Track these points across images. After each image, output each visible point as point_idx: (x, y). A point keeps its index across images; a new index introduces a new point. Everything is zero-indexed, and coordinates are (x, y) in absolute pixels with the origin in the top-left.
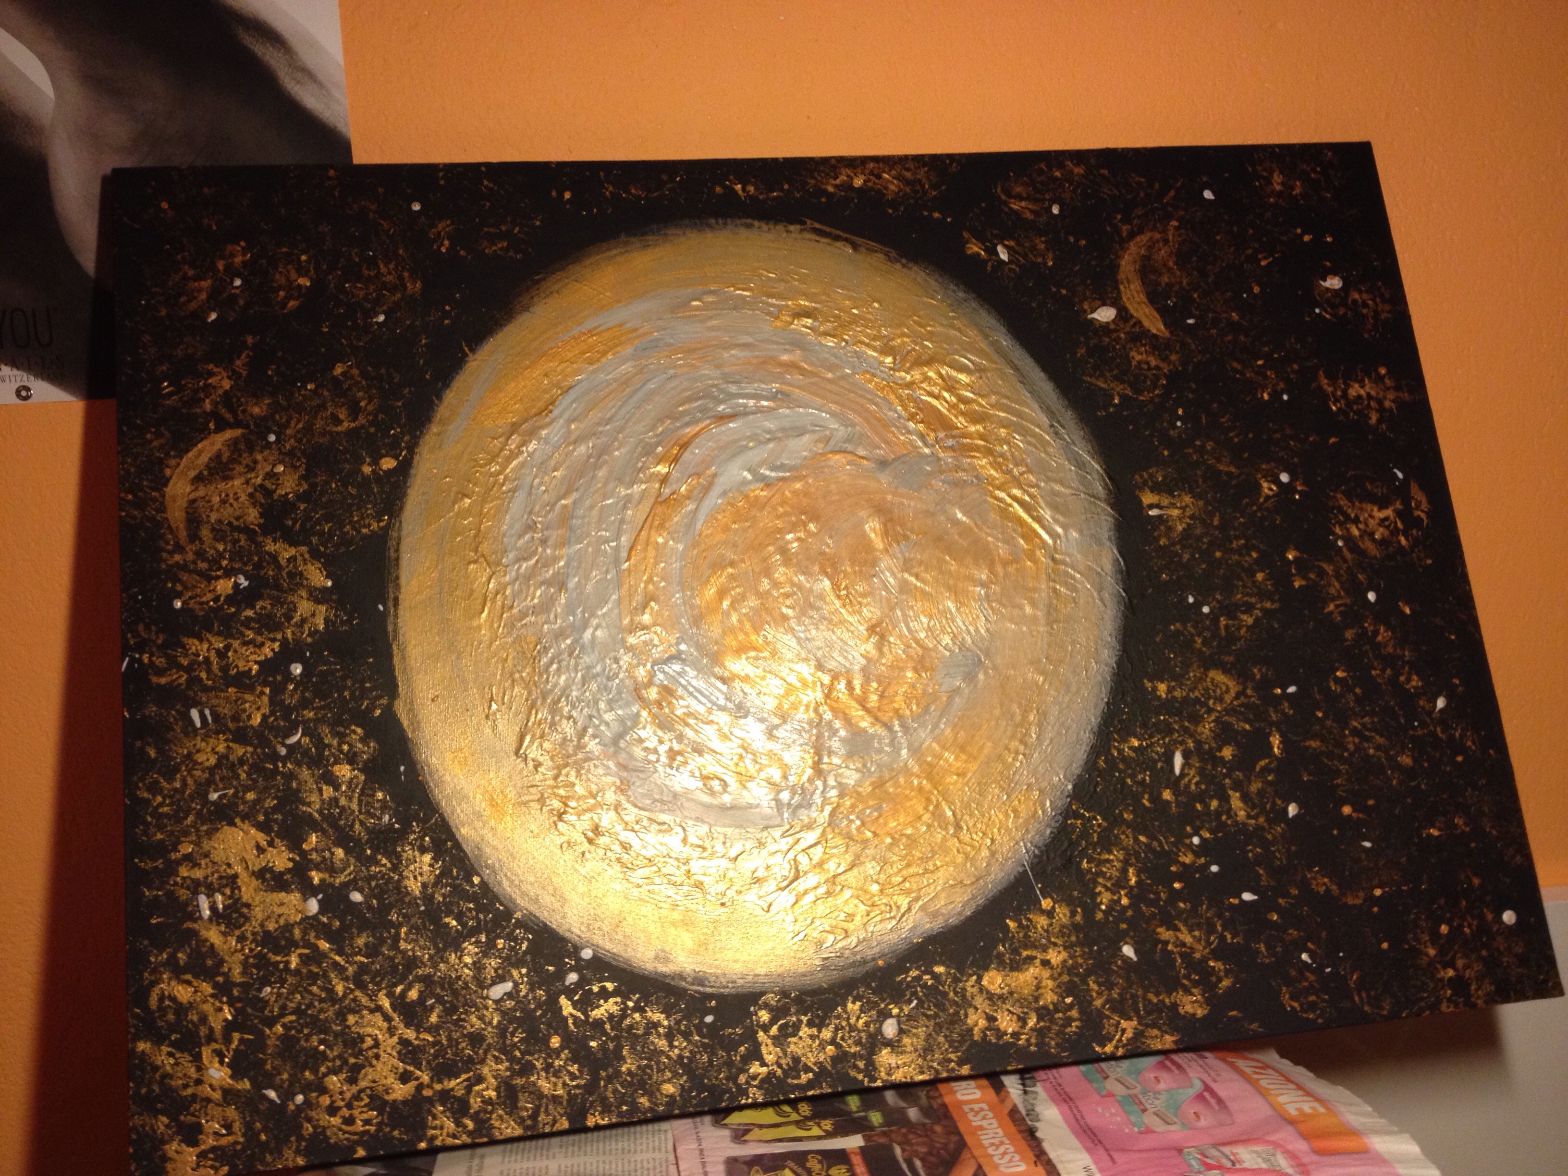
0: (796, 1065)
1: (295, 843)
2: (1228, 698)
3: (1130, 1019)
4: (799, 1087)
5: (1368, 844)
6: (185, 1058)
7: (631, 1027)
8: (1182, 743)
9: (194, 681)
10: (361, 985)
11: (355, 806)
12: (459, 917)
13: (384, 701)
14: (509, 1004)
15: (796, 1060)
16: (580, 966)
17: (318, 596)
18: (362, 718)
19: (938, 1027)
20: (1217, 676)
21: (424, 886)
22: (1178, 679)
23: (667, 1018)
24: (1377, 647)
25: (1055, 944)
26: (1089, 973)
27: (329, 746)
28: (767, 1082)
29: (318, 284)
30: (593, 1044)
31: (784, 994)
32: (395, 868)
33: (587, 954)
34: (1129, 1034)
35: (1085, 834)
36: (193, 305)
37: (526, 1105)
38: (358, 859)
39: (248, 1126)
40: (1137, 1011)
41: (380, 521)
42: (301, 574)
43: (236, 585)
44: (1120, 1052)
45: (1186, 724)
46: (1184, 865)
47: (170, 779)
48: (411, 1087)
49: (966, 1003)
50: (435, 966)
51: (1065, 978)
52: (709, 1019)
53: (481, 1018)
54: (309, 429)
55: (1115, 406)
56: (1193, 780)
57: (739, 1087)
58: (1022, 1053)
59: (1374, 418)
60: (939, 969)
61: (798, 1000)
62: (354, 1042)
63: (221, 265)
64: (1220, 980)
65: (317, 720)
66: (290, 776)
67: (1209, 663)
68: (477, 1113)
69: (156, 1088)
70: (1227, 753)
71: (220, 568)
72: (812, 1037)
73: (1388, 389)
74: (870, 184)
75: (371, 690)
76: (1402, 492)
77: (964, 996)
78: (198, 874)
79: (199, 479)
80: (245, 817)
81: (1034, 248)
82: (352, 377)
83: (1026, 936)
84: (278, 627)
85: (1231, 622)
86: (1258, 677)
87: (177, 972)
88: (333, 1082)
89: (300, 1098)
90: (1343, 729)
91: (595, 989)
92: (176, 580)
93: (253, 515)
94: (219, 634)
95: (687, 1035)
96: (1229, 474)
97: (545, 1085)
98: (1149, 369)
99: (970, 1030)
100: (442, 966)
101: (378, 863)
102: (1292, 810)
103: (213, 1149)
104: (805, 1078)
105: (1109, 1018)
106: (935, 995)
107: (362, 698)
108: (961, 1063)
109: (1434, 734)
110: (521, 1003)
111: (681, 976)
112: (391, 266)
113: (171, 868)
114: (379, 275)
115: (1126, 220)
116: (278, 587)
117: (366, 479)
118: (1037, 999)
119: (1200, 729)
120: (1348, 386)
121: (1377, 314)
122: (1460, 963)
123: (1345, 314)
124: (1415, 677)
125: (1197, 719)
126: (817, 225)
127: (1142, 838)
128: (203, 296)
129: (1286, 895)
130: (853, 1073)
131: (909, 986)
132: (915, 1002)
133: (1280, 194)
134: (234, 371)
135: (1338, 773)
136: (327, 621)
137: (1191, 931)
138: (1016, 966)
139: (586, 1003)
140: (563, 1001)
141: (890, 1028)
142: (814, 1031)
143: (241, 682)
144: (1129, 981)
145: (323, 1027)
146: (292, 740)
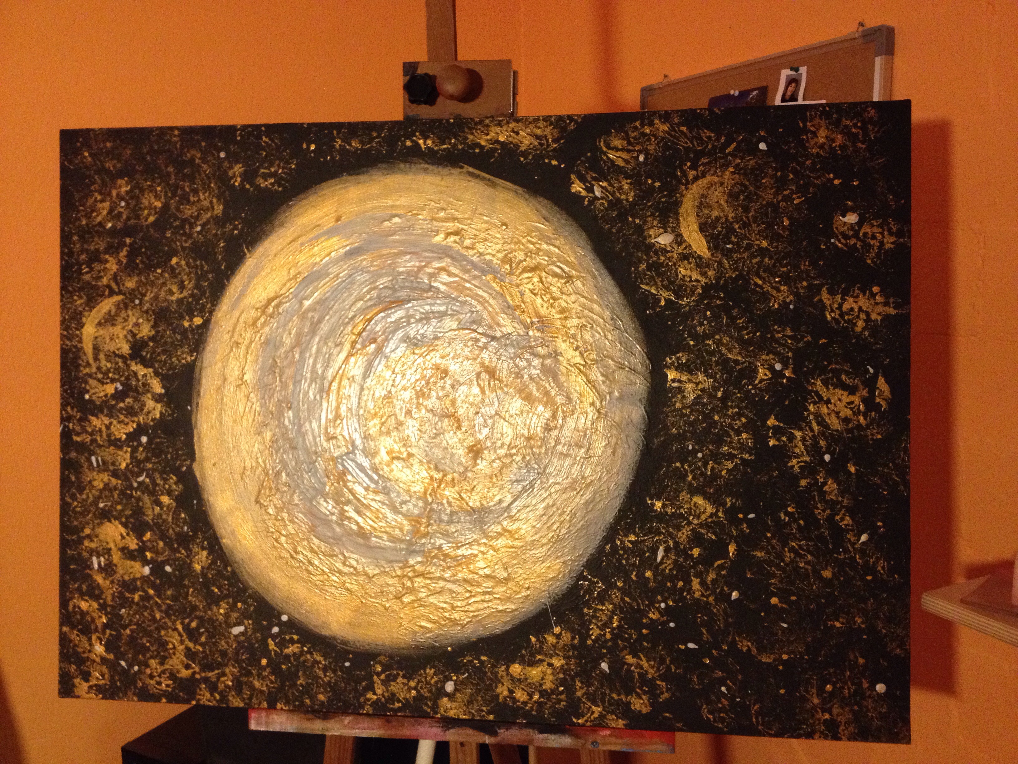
0: (393, 697)
1: (139, 537)
2: (703, 517)
3: (599, 706)
4: (392, 710)
5: (785, 625)
6: (84, 639)
7: (305, 661)
8: (665, 542)
9: (94, 441)
10: (168, 616)
11: (170, 519)
12: (219, 588)
13: (188, 462)
14: (242, 638)
15: (393, 695)
16: (280, 624)
17: (158, 399)
18: (176, 471)
19: (478, 691)
20: (699, 500)
21: (203, 568)
22: (673, 500)
23: (325, 660)
24: (823, 494)
25: (558, 655)
26: (577, 675)
27: (158, 485)
28: (375, 704)
29: (166, 206)
30: (284, 667)
31: (391, 657)
32: (188, 556)
33: (285, 618)
34: (596, 715)
35: (589, 591)
36: (99, 219)
37: (247, 693)
38: (170, 549)
39: (112, 677)
40: (603, 702)
41: (191, 356)
42: (149, 385)
43: (116, 388)
44: (588, 724)
45: (671, 530)
46: (651, 619)
47: (81, 493)
48: (190, 672)
49: (498, 680)
50: (205, 612)
51: (561, 676)
52: (347, 664)
53: (227, 643)
54: (156, 298)
55: (661, 307)
56: (668, 566)
57: (360, 703)
58: (527, 715)
59: (860, 324)
60: (484, 658)
61: (398, 662)
62: (163, 645)
63: (114, 193)
64: (662, 693)
65: (154, 470)
66: (139, 499)
67: (693, 492)
68: (222, 692)
69: (71, 650)
70: (696, 552)
71: (108, 378)
72: (403, 684)
73: (877, 304)
74: (510, 139)
75: (182, 455)
76: (871, 384)
77: (496, 676)
78: (93, 545)
79: (99, 324)
80: (116, 518)
81: (620, 188)
82: (181, 266)
83: (541, 647)
84: (135, 414)
85: (716, 466)
86: (729, 504)
87: (82, 595)
88: (152, 662)
89: (136, 668)
90: (784, 547)
91: (287, 638)
92: (86, 383)
93: (126, 349)
94: (107, 415)
95: (334, 671)
96: (736, 362)
97: (257, 684)
98: (691, 281)
99: (498, 696)
100: (209, 612)
101: (180, 552)
102: (735, 595)
103: (96, 685)
104: (397, 705)
105: (584, 703)
106: (480, 671)
107: (177, 459)
108: (489, 713)
109: (853, 559)
110: (248, 639)
111: (334, 638)
112: (207, 195)
113: (80, 541)
114: (199, 200)
115: (694, 167)
116: (136, 391)
117: (186, 330)
118: (541, 685)
119: (680, 534)
120: (844, 300)
121: (882, 243)
122: (835, 711)
123: (855, 244)
124: (847, 518)
125: (678, 528)
126: (471, 169)
127: (627, 599)
128: (105, 212)
129: (719, 649)
130: (425, 708)
131: (465, 665)
132: (466, 675)
133: (822, 146)
134: (119, 260)
135: (773, 575)
136: (161, 413)
137: (648, 661)
138: (532, 664)
139: (282, 644)
140: (270, 641)
141: (449, 687)
142: (405, 681)
143: (116, 444)
144: (602, 685)
145: (149, 634)
146: (140, 479)
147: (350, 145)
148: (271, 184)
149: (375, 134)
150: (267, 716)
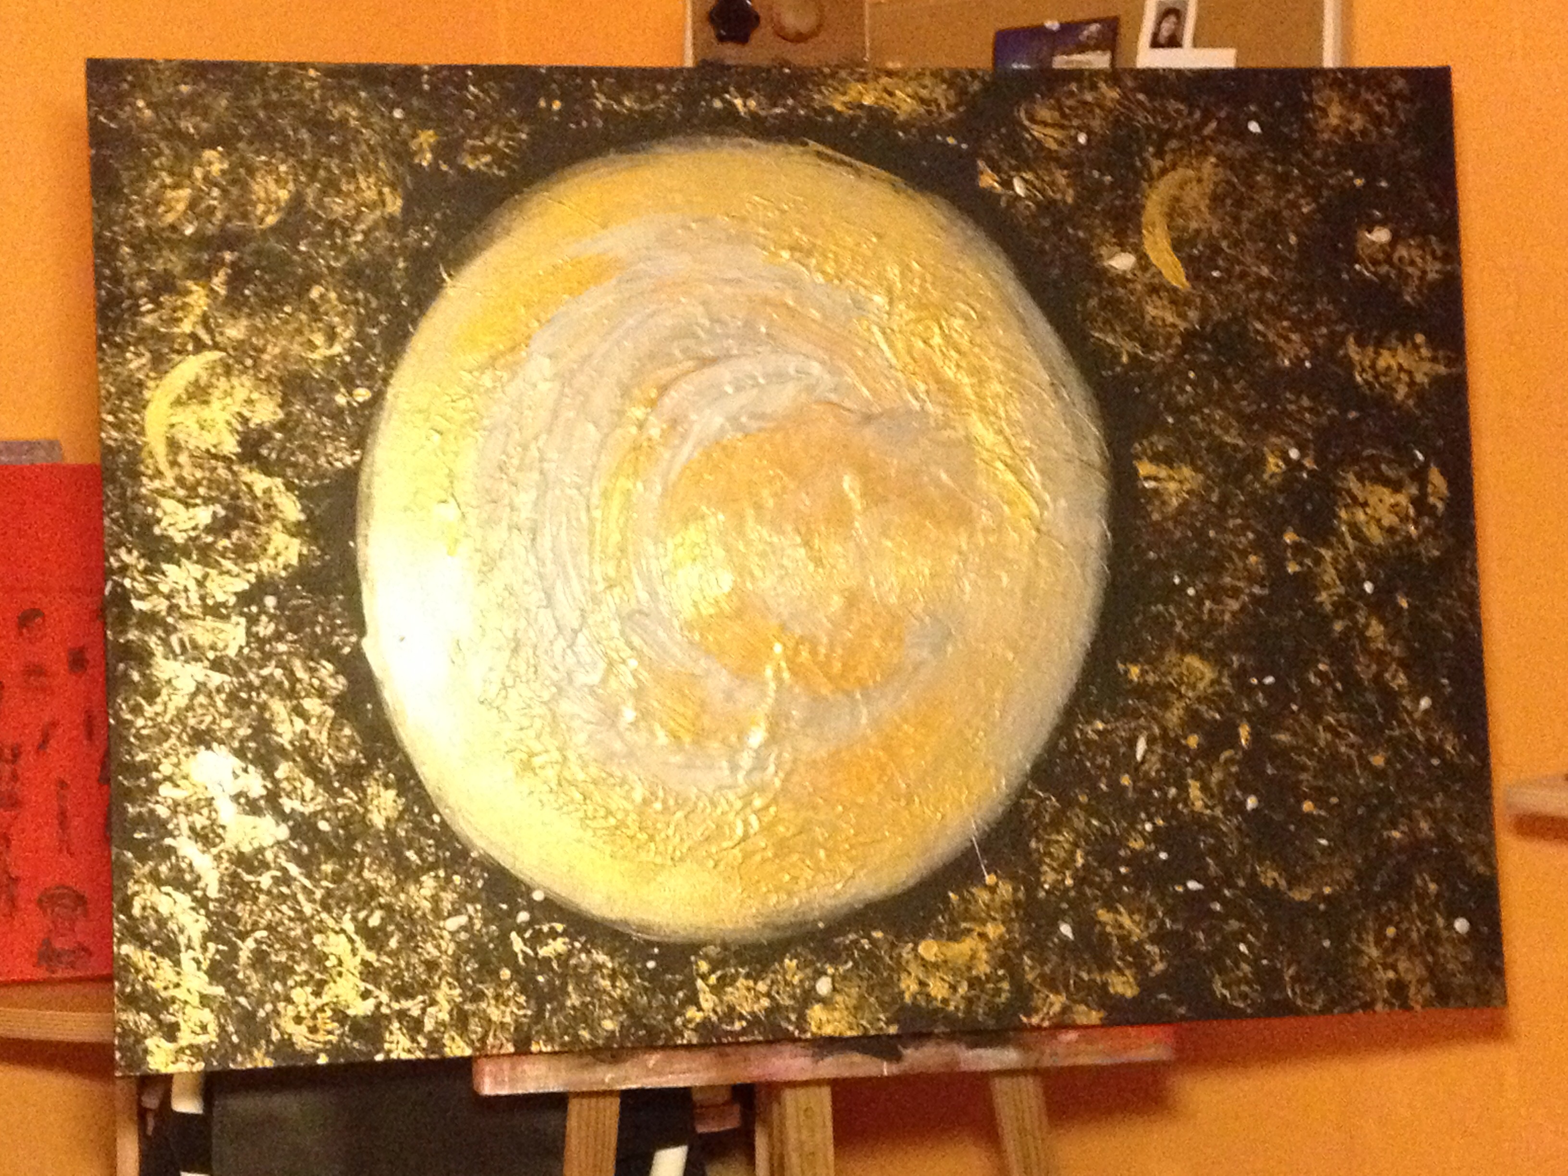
0: (731, 1014)
1: (269, 771)
2: (1201, 686)
3: (1059, 994)
4: (731, 1033)
5: (1324, 842)
6: (166, 963)
7: (576, 966)
8: (1148, 728)
9: (173, 608)
10: (327, 908)
11: (324, 738)
12: (420, 852)
13: (353, 639)
14: (463, 936)
15: (731, 1008)
16: (532, 906)
17: (295, 530)
18: (332, 654)
19: (871, 989)
20: (1193, 661)
21: (388, 820)
22: (1154, 663)
23: (612, 958)
24: (1365, 640)
25: (994, 919)
26: (1024, 948)
27: (299, 680)
28: (702, 1026)
29: (298, 200)
30: (541, 979)
31: (725, 946)
32: (360, 802)
33: (538, 896)
34: (1057, 1008)
35: (1037, 814)
36: (170, 218)
37: (477, 1030)
38: (326, 790)
39: (222, 1028)
40: (1067, 987)
41: (353, 454)
42: (275, 505)
43: (215, 514)
44: (1046, 1024)
45: (1155, 709)
46: (1133, 850)
47: (151, 702)
48: (370, 1003)
49: (900, 967)
50: (396, 896)
51: (1001, 951)
52: (651, 964)
53: (438, 947)
54: (284, 356)
55: (1123, 366)
56: (1153, 767)
57: (675, 1028)
58: (949, 1019)
59: (1402, 391)
60: (878, 935)
61: (738, 954)
62: (320, 959)
63: (198, 173)
64: (1154, 963)
65: (289, 653)
66: (263, 707)
67: (1185, 648)
68: (430, 1032)
69: (138, 987)
70: (1193, 741)
71: (198, 496)
72: (748, 989)
73: (1422, 359)
74: (882, 102)
75: (341, 626)
76: (1420, 476)
77: (899, 963)
78: (179, 794)
79: (178, 402)
80: (221, 742)
81: (1052, 184)
82: (329, 301)
83: (967, 910)
84: (255, 558)
85: (1215, 607)
86: (1236, 665)
87: (159, 884)
88: (299, 995)
89: (269, 1007)
90: (1315, 723)
91: (546, 928)
92: (156, 505)
93: (230, 446)
94: (197, 562)
95: (629, 978)
96: (1236, 447)
97: (495, 1014)
98: (1165, 325)
99: (902, 993)
100: (402, 896)
101: (343, 795)
102: (1251, 803)
103: (191, 1046)
104: (738, 1026)
105: (1038, 992)
106: (871, 959)
107: (333, 632)
108: (888, 1023)
109: (1412, 737)
110: (475, 937)
111: (626, 923)
112: (372, 180)
113: (153, 787)
114: (358, 189)
115: (1160, 154)
116: (253, 517)
117: (341, 410)
118: (969, 969)
119: (1168, 715)
120: (1377, 353)
121: (1424, 272)
122: (1402, 966)
123: (1388, 272)
124: (1402, 676)
125: (1166, 705)
126: (821, 148)
127: (1095, 822)
128: (181, 207)
129: (1232, 886)
130: (784, 1024)
131: (846, 948)
132: (850, 964)
133: (1335, 130)
134: (212, 290)
135: (1304, 768)
136: (300, 555)
137: (1131, 914)
138: (955, 936)
139: (537, 939)
140: (514, 935)
141: (823, 986)
142: (751, 983)
143: (216, 611)
144: (1063, 958)
145: (291, 945)
146: (265, 672)
147: (620, 103)
148: (487, 165)
149: (660, 87)
150: (513, 1068)
